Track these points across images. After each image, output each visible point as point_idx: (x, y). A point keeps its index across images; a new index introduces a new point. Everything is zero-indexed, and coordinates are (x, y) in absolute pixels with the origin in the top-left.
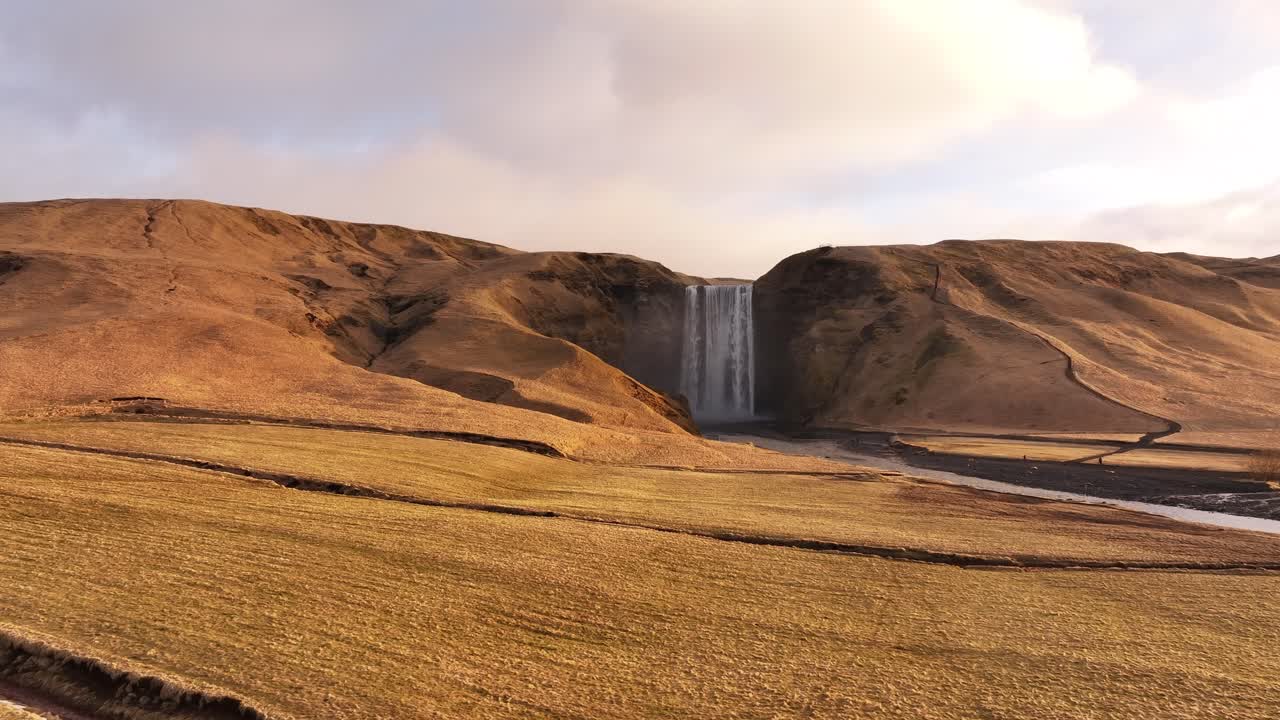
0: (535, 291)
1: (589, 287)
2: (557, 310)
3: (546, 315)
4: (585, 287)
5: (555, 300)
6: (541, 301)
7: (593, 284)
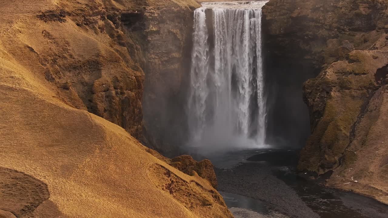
0: (47, 35)
1: (101, 23)
2: (71, 56)
3: (60, 62)
4: (96, 22)
5: (68, 43)
6: (54, 47)
7: (103, 18)
